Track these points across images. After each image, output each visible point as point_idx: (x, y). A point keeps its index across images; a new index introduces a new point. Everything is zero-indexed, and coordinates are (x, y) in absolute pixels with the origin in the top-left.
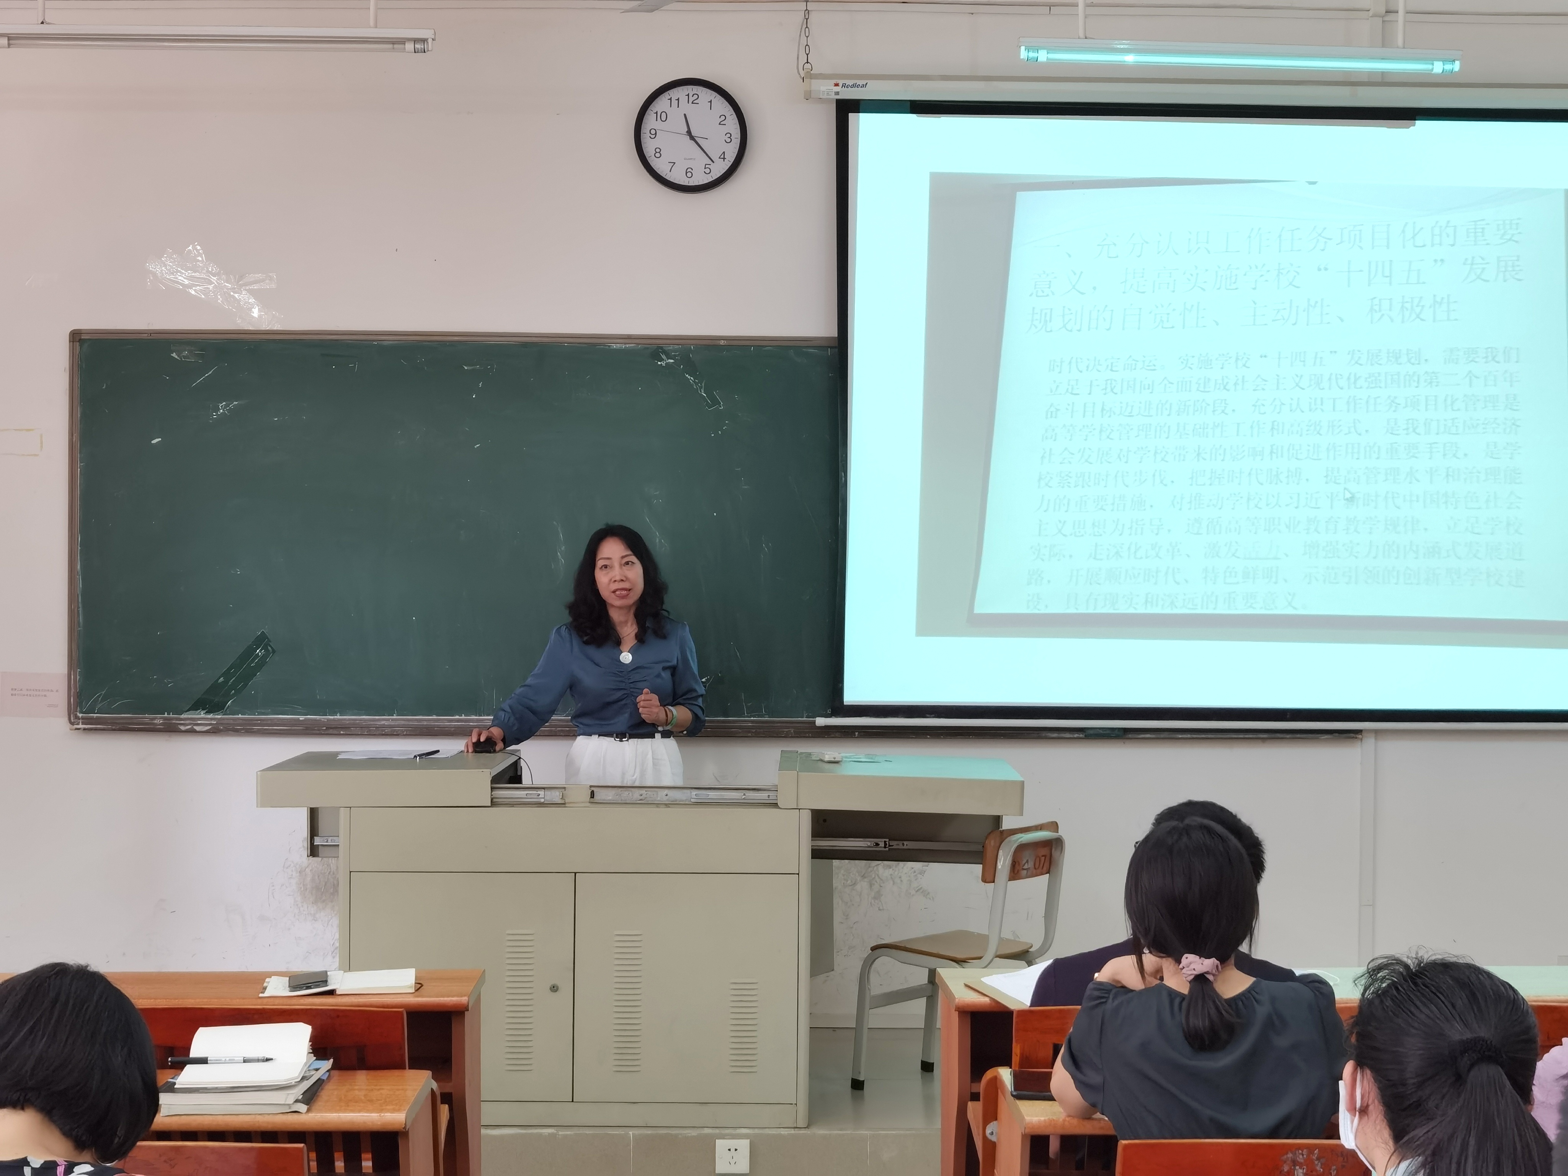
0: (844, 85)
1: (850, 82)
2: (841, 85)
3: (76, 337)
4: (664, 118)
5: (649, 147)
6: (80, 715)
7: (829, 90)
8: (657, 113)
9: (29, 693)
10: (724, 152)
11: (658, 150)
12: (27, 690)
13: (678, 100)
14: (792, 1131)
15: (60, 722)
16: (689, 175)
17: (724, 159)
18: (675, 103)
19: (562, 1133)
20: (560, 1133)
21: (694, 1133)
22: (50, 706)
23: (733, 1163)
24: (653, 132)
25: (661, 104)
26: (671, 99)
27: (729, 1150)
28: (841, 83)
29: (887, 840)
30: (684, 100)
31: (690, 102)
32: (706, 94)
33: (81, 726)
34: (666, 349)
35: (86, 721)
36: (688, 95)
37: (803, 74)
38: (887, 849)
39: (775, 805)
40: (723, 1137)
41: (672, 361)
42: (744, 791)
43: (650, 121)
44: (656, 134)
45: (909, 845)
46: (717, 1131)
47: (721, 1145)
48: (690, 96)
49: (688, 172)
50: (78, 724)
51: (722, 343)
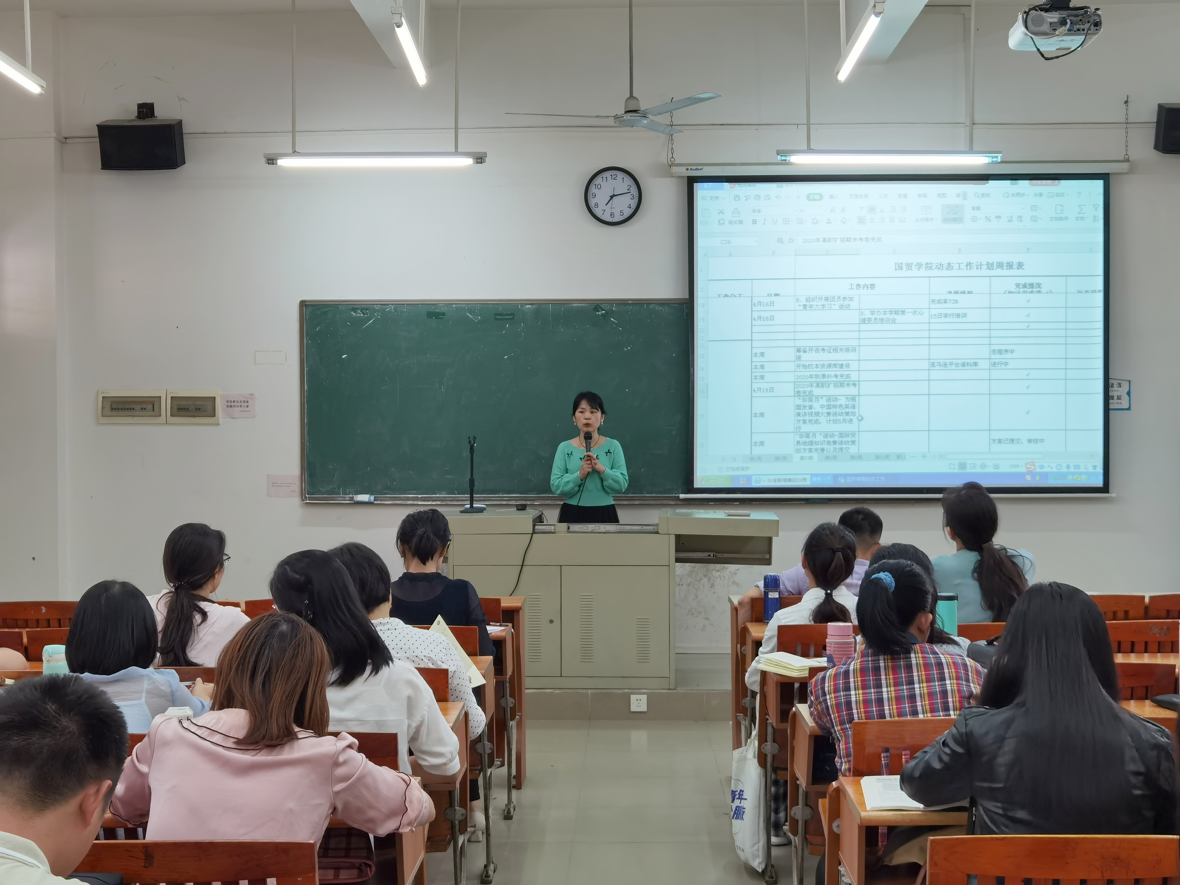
0: (691, 169)
1: (694, 168)
2: (689, 169)
3: (303, 304)
4: (599, 188)
5: (592, 202)
6: (307, 496)
7: (683, 172)
8: (596, 185)
9: (281, 485)
10: (630, 204)
11: (596, 204)
12: (280, 484)
13: (606, 178)
14: (667, 691)
15: (296, 500)
16: (612, 216)
17: (630, 207)
18: (605, 179)
19: (557, 691)
20: (555, 692)
21: (620, 691)
22: (291, 491)
23: (639, 706)
24: (594, 194)
25: (598, 180)
26: (603, 177)
27: (637, 700)
28: (690, 168)
29: (715, 553)
30: (609, 177)
31: (613, 178)
32: (620, 175)
33: (307, 501)
34: (601, 306)
35: (310, 499)
36: (612, 175)
37: (670, 163)
38: (714, 558)
39: (657, 533)
40: (634, 694)
41: (604, 312)
42: (642, 526)
43: (593, 189)
44: (595, 196)
45: (725, 555)
46: (631, 691)
47: (633, 697)
48: (613, 176)
49: (612, 215)
50: (307, 500)
51: (630, 302)
